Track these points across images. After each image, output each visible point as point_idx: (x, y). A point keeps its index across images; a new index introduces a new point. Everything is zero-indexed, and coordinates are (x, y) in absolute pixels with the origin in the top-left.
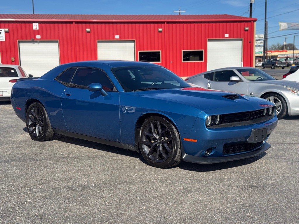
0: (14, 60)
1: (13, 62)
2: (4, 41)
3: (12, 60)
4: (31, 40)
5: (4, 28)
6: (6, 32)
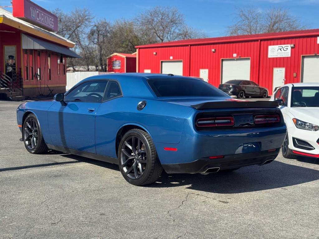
0: (296, 76)
1: (295, 77)
2: (289, 57)
3: (294, 75)
4: (314, 55)
5: (291, 43)
6: (292, 48)
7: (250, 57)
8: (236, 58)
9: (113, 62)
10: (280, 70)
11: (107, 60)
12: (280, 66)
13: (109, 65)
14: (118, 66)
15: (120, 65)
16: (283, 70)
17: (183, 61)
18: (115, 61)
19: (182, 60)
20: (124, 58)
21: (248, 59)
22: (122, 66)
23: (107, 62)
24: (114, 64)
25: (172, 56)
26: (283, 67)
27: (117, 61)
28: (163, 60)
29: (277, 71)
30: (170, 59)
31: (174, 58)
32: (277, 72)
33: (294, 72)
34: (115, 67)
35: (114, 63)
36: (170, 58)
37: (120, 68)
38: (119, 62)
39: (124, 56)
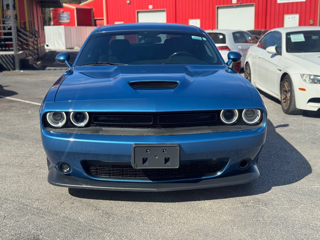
2: (304, 2)
3: (310, 23)
7: (254, 3)
8: (236, 5)
9: (59, 14)
10: (293, 17)
11: (51, 12)
12: (292, 13)
13: (54, 18)
14: (66, 19)
15: (69, 17)
16: (297, 17)
17: (166, 11)
18: (62, 13)
19: (165, 9)
20: (73, 10)
21: (252, 5)
22: (72, 18)
23: (52, 14)
24: (61, 17)
25: (151, 5)
26: (296, 13)
27: (65, 13)
28: (140, 9)
29: (289, 18)
30: (148, 9)
31: (154, 8)
32: (288, 20)
33: (310, 19)
34: (63, 20)
35: (61, 15)
36: (148, 7)
37: (69, 21)
38: (67, 14)
39: (73, 7)
